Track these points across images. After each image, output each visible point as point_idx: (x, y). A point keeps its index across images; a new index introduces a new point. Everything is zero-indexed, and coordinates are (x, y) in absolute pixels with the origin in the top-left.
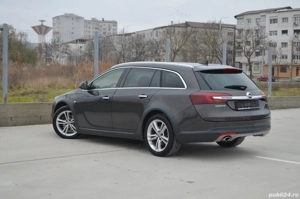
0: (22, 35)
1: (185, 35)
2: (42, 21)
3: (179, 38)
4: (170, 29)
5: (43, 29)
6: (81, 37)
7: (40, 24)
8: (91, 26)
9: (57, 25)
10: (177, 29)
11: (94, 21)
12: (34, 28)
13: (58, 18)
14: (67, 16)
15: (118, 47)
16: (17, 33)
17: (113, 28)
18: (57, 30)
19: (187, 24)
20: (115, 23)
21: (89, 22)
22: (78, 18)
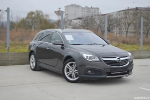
0: (47, 16)
1: (135, 14)
2: (60, 8)
3: (131, 16)
4: (126, 12)
5: (60, 13)
6: (80, 16)
7: (58, 10)
8: (85, 10)
9: (67, 10)
10: (130, 12)
11: (87, 8)
12: (55, 12)
13: (67, 6)
14: (72, 5)
15: (98, 22)
16: (44, 15)
17: (97, 11)
18: (67, 13)
19: (137, 9)
20: (98, 9)
21: (84, 8)
22: (78, 6)
